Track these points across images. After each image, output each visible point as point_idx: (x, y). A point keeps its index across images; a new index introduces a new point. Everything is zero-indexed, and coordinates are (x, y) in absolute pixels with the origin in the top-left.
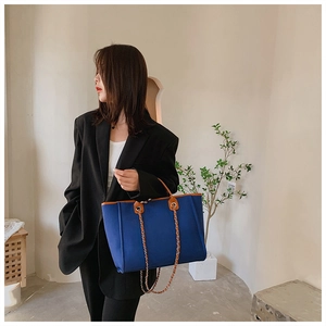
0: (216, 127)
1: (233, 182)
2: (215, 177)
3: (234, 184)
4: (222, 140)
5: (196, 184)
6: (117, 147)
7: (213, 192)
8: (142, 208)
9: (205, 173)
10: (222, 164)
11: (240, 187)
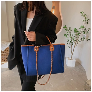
0: (82, 13)
1: (85, 35)
2: (79, 32)
3: (86, 35)
4: (83, 18)
5: (72, 34)
6: (30, 21)
7: (78, 37)
8: (38, 49)
9: (75, 30)
10: (82, 27)
11: (88, 36)
